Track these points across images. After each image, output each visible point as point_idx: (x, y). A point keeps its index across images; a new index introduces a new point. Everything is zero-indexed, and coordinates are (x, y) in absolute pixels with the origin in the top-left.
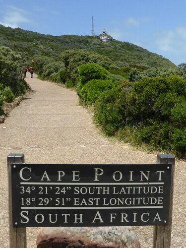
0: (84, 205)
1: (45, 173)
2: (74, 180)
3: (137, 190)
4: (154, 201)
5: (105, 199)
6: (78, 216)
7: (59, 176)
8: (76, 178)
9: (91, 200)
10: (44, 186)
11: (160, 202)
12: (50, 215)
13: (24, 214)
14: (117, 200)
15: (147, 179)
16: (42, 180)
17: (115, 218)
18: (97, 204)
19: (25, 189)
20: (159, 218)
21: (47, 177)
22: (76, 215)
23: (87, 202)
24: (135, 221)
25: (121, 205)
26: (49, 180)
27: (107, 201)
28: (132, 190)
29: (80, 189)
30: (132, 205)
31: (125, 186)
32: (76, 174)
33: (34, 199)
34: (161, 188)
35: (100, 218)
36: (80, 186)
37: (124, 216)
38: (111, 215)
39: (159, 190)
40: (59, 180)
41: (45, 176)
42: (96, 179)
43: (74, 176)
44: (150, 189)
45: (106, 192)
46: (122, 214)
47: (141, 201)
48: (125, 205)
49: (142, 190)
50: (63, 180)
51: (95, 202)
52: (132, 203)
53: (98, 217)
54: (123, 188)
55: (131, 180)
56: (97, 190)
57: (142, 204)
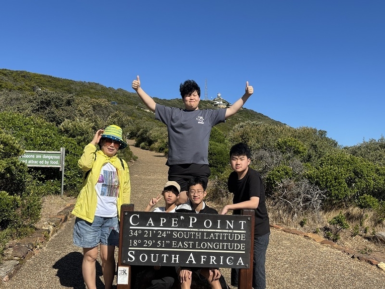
0: (180, 248)
1: (151, 219)
2: (173, 226)
3: (223, 236)
4: (237, 246)
5: (197, 243)
6: (175, 257)
7: (162, 222)
8: (175, 224)
9: (186, 243)
10: (149, 230)
11: (243, 248)
12: (152, 255)
13: (132, 253)
14: (207, 244)
15: (232, 227)
16: (147, 225)
17: (205, 260)
18: (191, 247)
19: (133, 233)
20: (242, 262)
21: (152, 222)
22: (173, 256)
23: (183, 245)
24: (221, 263)
25: (210, 249)
26: (153, 225)
27: (199, 245)
28: (219, 236)
29: (177, 233)
30: (219, 249)
31: (214, 232)
32: (175, 221)
33: (140, 241)
34: (243, 236)
35: (193, 259)
36: (178, 231)
37: (213, 259)
38: (202, 257)
39: (242, 238)
40: (161, 225)
41: (150, 221)
42: (191, 226)
43: (173, 222)
44: (234, 236)
45: (198, 237)
46: (211, 257)
47: (227, 246)
48: (213, 249)
49: (227, 236)
50: (164, 225)
51: (189, 245)
52: (220, 247)
53: (191, 258)
54: (212, 234)
55: (219, 227)
56: (191, 235)
57: (227, 249)
